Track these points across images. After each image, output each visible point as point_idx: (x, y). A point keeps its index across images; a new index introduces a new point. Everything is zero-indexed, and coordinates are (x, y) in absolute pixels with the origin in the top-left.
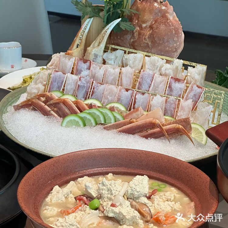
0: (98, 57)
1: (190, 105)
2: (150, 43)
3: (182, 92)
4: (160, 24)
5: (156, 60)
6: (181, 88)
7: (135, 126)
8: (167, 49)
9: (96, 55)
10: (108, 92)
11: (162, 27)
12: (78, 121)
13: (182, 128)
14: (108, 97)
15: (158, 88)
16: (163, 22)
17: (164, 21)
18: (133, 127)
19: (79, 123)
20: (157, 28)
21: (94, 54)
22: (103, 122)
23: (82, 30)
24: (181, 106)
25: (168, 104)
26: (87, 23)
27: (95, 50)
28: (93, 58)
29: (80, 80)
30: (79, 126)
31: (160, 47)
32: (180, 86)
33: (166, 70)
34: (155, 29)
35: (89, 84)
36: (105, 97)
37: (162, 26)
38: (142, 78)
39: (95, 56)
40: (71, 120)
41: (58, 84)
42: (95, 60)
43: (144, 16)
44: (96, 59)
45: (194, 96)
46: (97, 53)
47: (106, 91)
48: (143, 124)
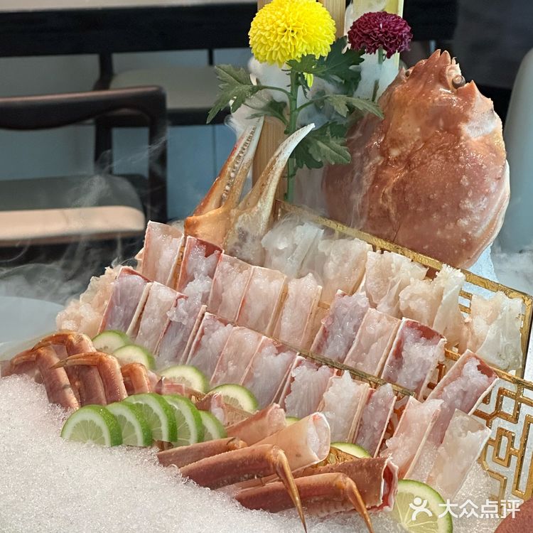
0: (249, 240)
1: (426, 417)
2: (393, 211)
3: (425, 375)
4: (434, 153)
5: (393, 265)
6: (424, 362)
7: (224, 462)
8: (439, 233)
9: (243, 233)
10: (232, 348)
11: (437, 162)
12: (99, 427)
13: (351, 488)
14: (230, 364)
15: (367, 354)
16: (441, 148)
17: (447, 144)
18: (220, 463)
19: (101, 432)
20: (422, 163)
21: (240, 229)
22: (165, 439)
23: (236, 154)
24: (404, 417)
25: (371, 407)
26: (249, 135)
27: (243, 219)
28: (234, 242)
29: (176, 306)
30: (101, 442)
31: (416, 228)
32: (421, 355)
33: (411, 298)
34: (415, 168)
35: (192, 320)
36: (221, 364)
37: (437, 160)
38: (333, 317)
39: (239, 237)
40: (84, 422)
41: (126, 312)
42: (239, 248)
43: (398, 124)
44: (241, 246)
45: (461, 394)
46: (246, 228)
47: (228, 346)
48: (245, 457)
